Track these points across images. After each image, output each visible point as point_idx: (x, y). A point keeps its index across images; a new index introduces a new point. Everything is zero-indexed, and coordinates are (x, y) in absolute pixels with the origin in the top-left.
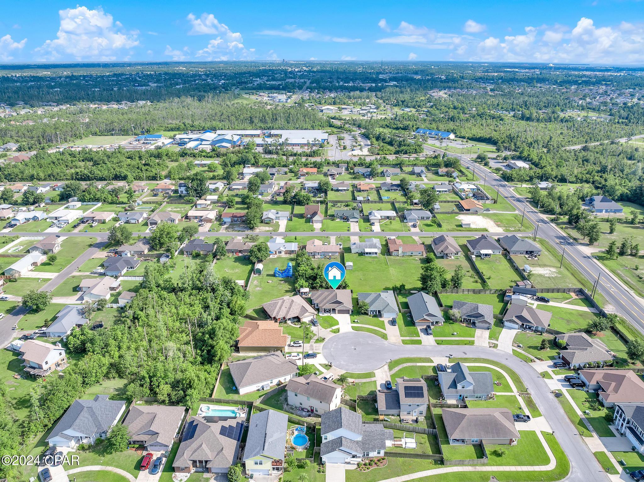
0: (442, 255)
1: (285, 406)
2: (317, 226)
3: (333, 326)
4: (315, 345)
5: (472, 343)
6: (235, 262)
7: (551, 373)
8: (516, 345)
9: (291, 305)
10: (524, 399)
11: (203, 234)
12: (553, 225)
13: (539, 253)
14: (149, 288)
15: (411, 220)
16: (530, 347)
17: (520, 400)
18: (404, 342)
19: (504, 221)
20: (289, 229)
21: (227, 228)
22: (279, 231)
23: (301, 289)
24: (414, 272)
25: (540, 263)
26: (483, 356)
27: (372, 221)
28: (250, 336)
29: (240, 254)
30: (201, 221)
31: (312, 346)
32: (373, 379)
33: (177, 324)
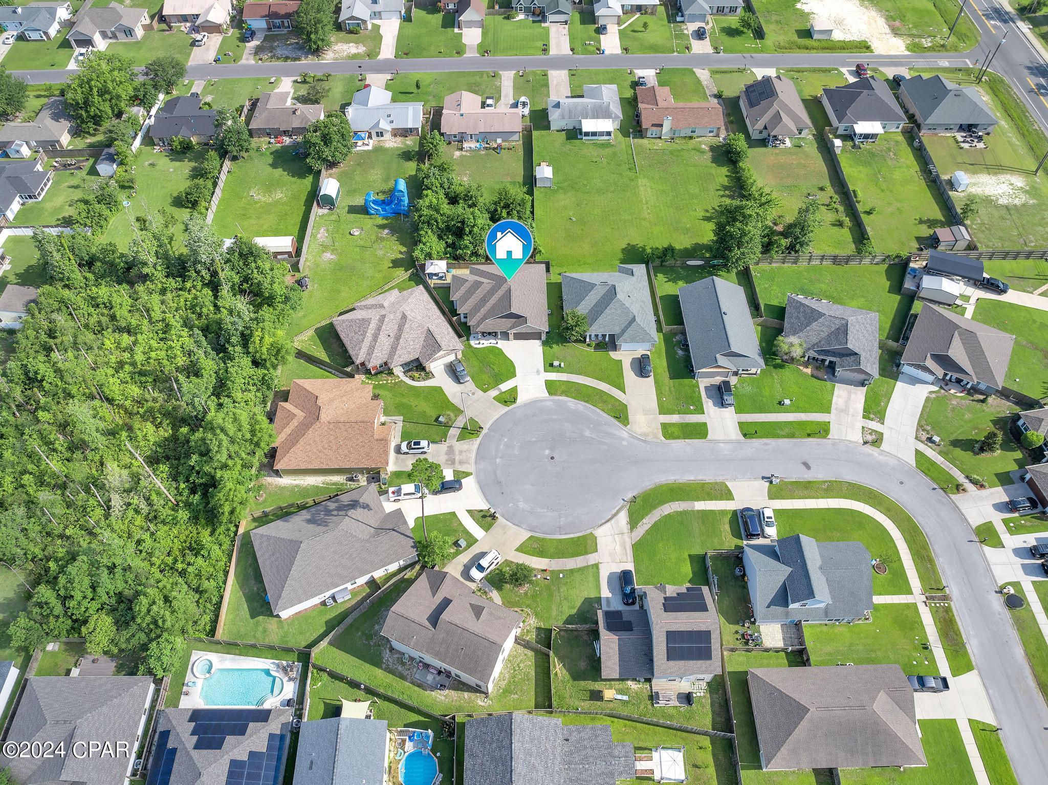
0: (764, 135)
1: (387, 654)
2: (471, 36)
3: (502, 381)
4: (459, 446)
5: (822, 431)
6: (274, 165)
7: (1000, 528)
8: (924, 438)
9: (401, 328)
10: (935, 612)
11: (202, 71)
12: (1024, 27)
13: (990, 129)
14: (62, 280)
15: (693, 18)
16: (956, 443)
17: (927, 617)
18: (668, 431)
19: (909, 16)
20: (405, 49)
21: (258, 50)
22: (381, 56)
23: (428, 263)
24: (697, 191)
25: (990, 160)
26: (849, 475)
27: (601, 22)
28: (301, 442)
29: (287, 140)
30: (196, 29)
31: (451, 449)
32: (592, 559)
33: (135, 391)
